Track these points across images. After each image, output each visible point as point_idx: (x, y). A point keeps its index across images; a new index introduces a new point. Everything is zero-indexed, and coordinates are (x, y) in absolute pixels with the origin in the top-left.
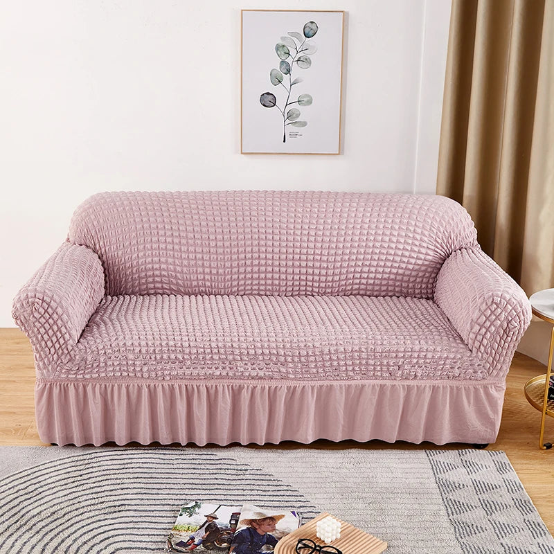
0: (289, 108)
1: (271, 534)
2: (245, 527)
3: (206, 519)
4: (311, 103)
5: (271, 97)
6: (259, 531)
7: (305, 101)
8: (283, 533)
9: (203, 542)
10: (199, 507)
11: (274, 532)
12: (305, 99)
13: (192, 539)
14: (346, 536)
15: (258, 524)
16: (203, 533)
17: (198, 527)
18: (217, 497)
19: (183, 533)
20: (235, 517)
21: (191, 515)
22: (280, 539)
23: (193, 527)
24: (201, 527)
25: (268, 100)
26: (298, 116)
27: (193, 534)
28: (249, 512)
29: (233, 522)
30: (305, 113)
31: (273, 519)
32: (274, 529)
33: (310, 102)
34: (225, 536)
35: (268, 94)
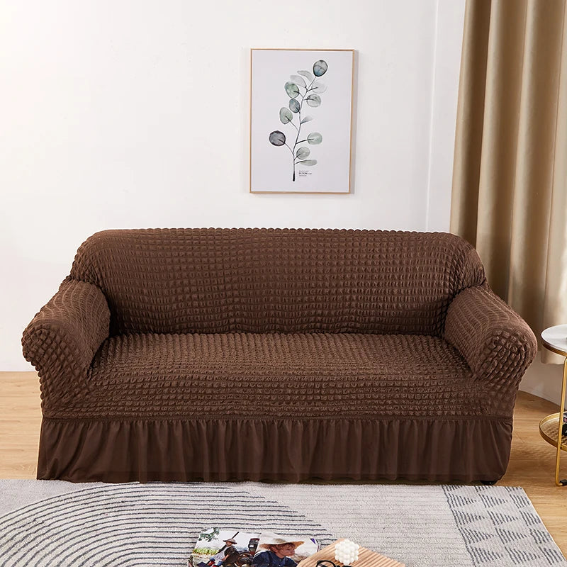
0: (298, 146)
1: (290, 557)
2: (264, 550)
3: (225, 543)
4: (321, 141)
5: (280, 135)
6: (279, 555)
7: (315, 139)
8: (302, 557)
9: (223, 563)
10: (218, 533)
11: (293, 556)
12: (315, 138)
13: (213, 561)
14: (363, 559)
15: (277, 549)
16: (222, 556)
17: (218, 551)
18: (234, 526)
19: (204, 556)
20: (254, 542)
21: (210, 540)
22: (299, 562)
23: (213, 550)
24: (220, 551)
25: (278, 139)
26: (308, 154)
27: (213, 556)
28: (268, 538)
29: (252, 546)
30: (314, 151)
31: (291, 544)
32: (293, 553)
33: (319, 140)
34: (245, 558)
35: (277, 132)
